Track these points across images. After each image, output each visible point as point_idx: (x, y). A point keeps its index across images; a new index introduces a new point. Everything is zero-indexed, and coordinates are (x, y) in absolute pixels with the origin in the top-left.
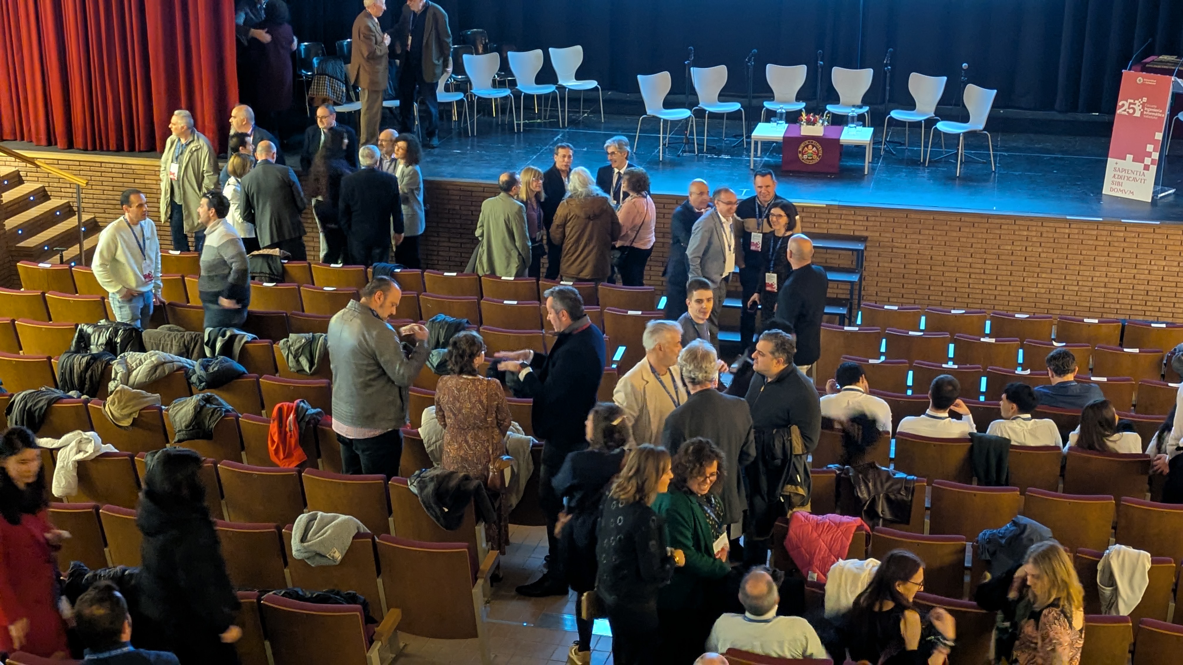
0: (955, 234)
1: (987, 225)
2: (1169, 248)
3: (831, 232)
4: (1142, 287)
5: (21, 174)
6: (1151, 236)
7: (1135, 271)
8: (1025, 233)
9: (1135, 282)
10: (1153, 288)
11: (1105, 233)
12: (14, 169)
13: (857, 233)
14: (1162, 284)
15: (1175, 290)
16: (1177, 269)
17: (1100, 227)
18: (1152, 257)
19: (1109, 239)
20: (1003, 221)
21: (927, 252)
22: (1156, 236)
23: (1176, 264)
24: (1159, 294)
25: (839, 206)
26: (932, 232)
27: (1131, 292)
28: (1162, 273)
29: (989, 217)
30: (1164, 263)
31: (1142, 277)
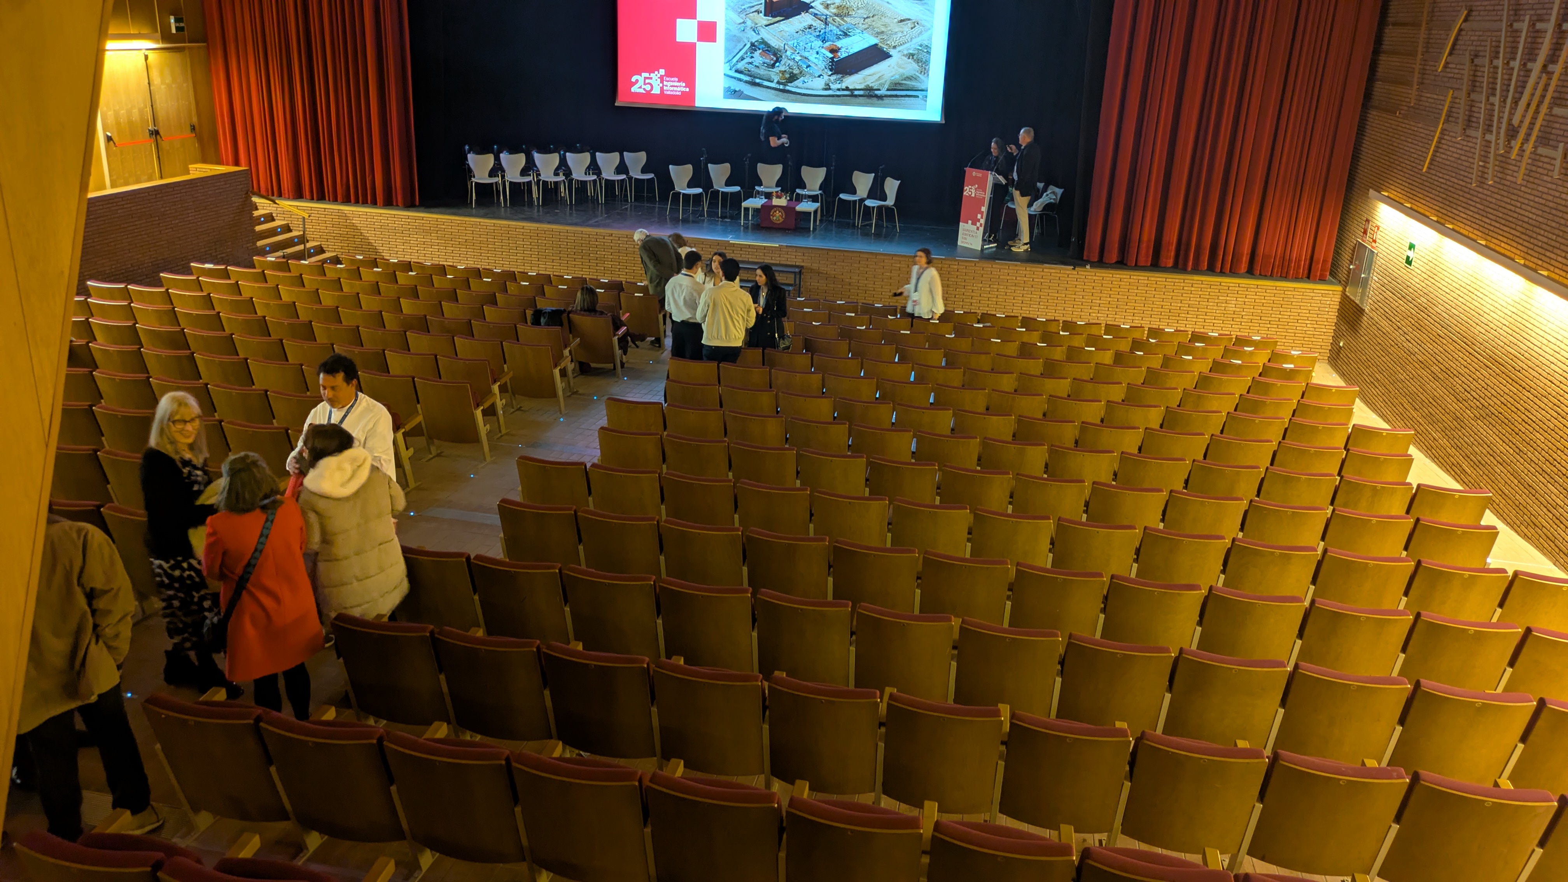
0: (856, 265)
1: (875, 260)
2: (984, 276)
3: (782, 262)
4: (968, 300)
5: (274, 215)
6: (973, 268)
7: (964, 290)
8: (899, 265)
9: (964, 297)
10: (975, 301)
11: (946, 266)
12: (268, 212)
13: (797, 264)
14: (980, 298)
15: (987, 302)
16: (989, 289)
17: (944, 262)
18: (974, 281)
19: (949, 269)
20: (885, 257)
21: (840, 277)
22: (976, 268)
23: (988, 286)
24: (979, 305)
25: (787, 246)
26: (843, 264)
27: (961, 303)
28: (979, 292)
29: (876, 254)
30: (981, 285)
31: (968, 294)
